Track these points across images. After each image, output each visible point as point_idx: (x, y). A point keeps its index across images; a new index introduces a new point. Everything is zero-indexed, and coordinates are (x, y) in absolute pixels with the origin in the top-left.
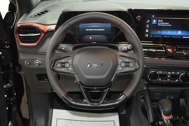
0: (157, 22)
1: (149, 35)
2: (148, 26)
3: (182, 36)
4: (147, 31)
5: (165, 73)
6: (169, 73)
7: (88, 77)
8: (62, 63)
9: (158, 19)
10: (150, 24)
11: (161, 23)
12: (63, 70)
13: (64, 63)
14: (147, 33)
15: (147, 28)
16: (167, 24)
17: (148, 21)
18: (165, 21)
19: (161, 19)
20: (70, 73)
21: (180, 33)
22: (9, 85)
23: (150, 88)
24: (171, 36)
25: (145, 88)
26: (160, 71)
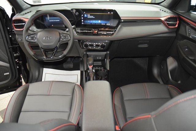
0: (87, 16)
1: (84, 23)
2: (82, 18)
3: (101, 23)
4: (82, 21)
5: (92, 44)
6: (95, 44)
7: (44, 44)
8: (31, 37)
9: (87, 14)
10: (83, 17)
11: (89, 16)
12: (32, 41)
13: (33, 37)
14: (83, 22)
15: (82, 19)
16: (92, 17)
17: (82, 15)
18: (91, 15)
19: (89, 14)
20: (36, 43)
21: (99, 21)
22: (18, 54)
23: (88, 53)
24: (95, 23)
25: (85, 53)
26: (90, 42)
